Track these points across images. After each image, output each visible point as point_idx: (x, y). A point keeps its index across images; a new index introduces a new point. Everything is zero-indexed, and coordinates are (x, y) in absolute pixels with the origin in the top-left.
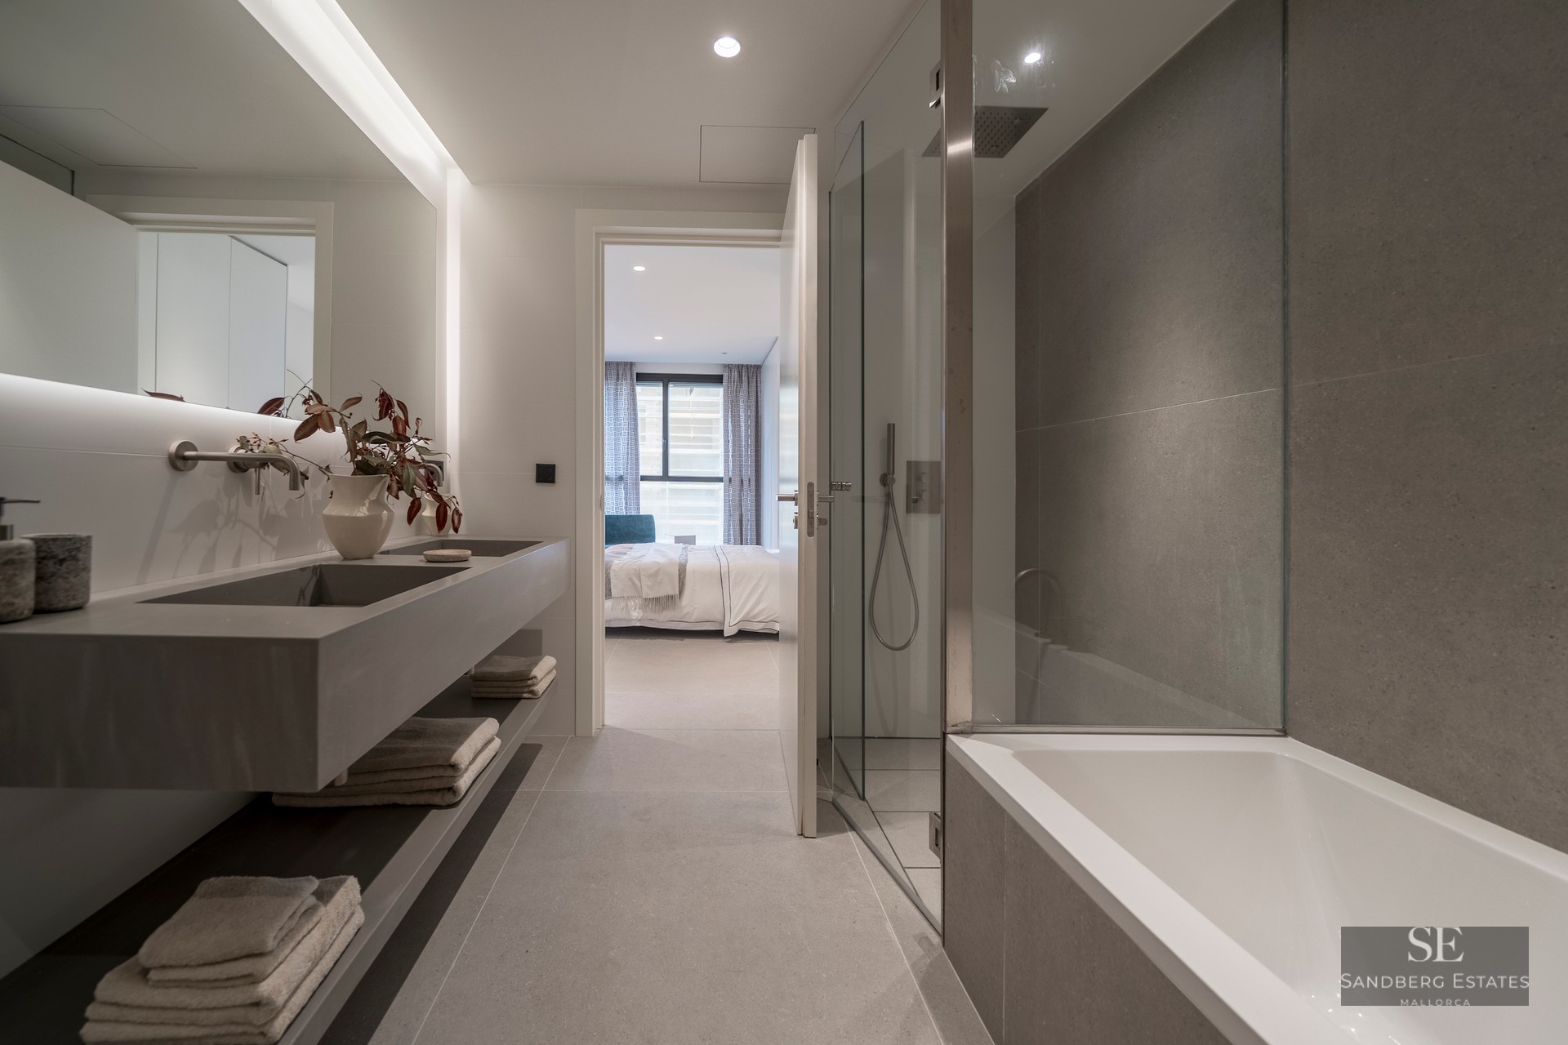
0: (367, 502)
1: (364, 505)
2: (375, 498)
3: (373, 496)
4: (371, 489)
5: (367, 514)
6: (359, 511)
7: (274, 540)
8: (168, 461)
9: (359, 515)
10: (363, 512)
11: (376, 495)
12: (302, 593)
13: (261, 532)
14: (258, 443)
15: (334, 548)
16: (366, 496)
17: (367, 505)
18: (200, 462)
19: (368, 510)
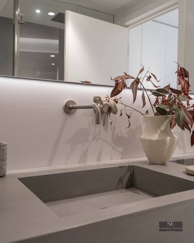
0: (159, 131)
1: (157, 133)
2: (164, 129)
3: (163, 128)
4: (161, 124)
5: (158, 138)
6: (154, 137)
7: (121, 149)
8: (63, 109)
9: (154, 139)
10: (155, 137)
11: (165, 127)
12: (121, 180)
13: (113, 144)
14: (108, 100)
15: (146, 156)
16: (159, 128)
17: (159, 133)
18: (78, 110)
19: (159, 136)
